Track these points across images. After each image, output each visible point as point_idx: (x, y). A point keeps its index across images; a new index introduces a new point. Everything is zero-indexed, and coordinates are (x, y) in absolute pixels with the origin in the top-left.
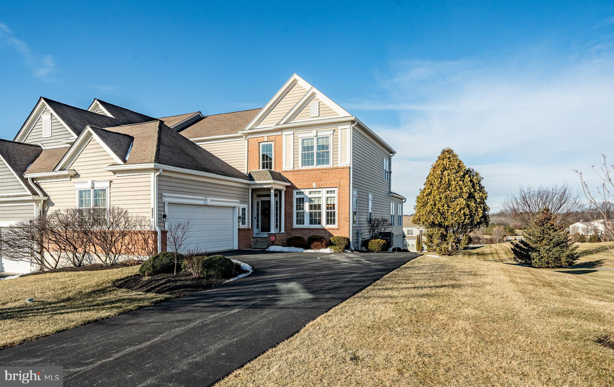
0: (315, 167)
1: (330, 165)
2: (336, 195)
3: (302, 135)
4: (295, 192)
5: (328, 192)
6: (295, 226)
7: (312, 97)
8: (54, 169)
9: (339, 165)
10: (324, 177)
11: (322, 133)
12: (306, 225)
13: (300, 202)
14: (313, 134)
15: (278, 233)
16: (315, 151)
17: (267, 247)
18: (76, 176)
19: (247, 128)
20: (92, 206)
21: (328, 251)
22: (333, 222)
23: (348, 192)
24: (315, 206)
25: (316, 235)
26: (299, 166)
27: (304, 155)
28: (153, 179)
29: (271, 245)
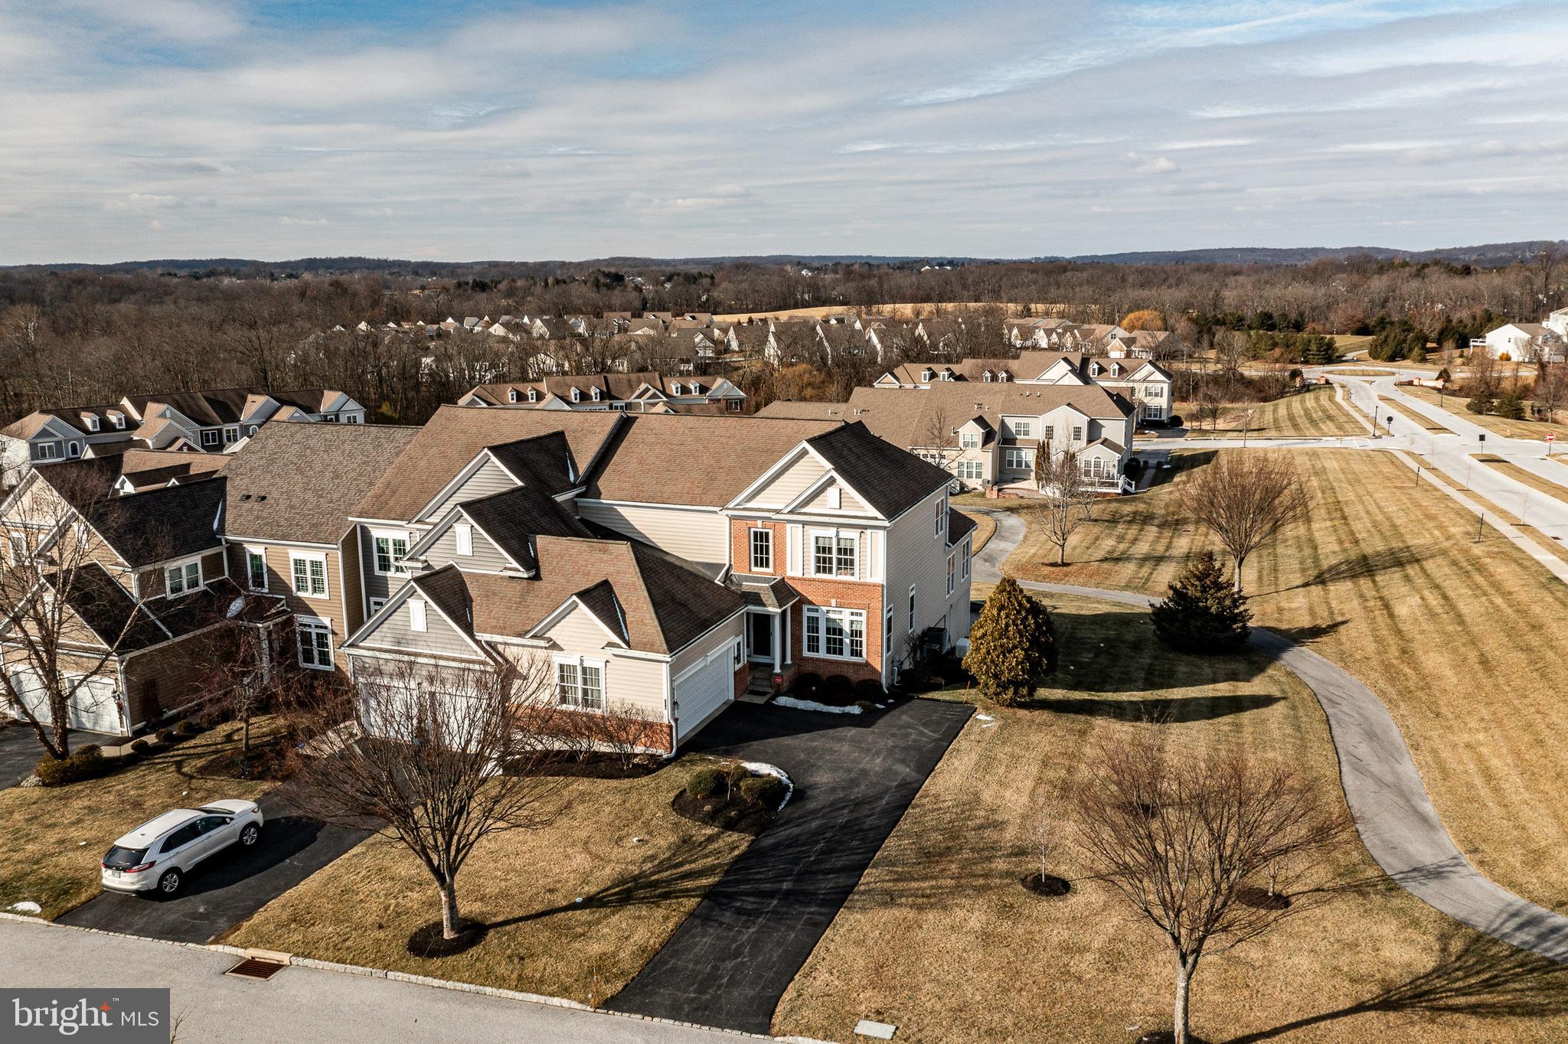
0: (832, 577)
1: (855, 579)
2: (863, 619)
3: (814, 532)
4: (805, 607)
5: (852, 614)
6: (806, 653)
7: (832, 481)
8: (521, 635)
9: (868, 580)
10: (848, 594)
11: (845, 533)
12: (822, 654)
13: (813, 623)
14: (831, 532)
15: (783, 666)
16: (834, 555)
17: (774, 698)
18: (555, 646)
19: (731, 505)
20: (580, 684)
21: (856, 710)
22: (859, 654)
23: (880, 617)
24: (835, 630)
25: (836, 671)
26: (811, 574)
27: (818, 560)
28: (664, 669)
29: (778, 694)
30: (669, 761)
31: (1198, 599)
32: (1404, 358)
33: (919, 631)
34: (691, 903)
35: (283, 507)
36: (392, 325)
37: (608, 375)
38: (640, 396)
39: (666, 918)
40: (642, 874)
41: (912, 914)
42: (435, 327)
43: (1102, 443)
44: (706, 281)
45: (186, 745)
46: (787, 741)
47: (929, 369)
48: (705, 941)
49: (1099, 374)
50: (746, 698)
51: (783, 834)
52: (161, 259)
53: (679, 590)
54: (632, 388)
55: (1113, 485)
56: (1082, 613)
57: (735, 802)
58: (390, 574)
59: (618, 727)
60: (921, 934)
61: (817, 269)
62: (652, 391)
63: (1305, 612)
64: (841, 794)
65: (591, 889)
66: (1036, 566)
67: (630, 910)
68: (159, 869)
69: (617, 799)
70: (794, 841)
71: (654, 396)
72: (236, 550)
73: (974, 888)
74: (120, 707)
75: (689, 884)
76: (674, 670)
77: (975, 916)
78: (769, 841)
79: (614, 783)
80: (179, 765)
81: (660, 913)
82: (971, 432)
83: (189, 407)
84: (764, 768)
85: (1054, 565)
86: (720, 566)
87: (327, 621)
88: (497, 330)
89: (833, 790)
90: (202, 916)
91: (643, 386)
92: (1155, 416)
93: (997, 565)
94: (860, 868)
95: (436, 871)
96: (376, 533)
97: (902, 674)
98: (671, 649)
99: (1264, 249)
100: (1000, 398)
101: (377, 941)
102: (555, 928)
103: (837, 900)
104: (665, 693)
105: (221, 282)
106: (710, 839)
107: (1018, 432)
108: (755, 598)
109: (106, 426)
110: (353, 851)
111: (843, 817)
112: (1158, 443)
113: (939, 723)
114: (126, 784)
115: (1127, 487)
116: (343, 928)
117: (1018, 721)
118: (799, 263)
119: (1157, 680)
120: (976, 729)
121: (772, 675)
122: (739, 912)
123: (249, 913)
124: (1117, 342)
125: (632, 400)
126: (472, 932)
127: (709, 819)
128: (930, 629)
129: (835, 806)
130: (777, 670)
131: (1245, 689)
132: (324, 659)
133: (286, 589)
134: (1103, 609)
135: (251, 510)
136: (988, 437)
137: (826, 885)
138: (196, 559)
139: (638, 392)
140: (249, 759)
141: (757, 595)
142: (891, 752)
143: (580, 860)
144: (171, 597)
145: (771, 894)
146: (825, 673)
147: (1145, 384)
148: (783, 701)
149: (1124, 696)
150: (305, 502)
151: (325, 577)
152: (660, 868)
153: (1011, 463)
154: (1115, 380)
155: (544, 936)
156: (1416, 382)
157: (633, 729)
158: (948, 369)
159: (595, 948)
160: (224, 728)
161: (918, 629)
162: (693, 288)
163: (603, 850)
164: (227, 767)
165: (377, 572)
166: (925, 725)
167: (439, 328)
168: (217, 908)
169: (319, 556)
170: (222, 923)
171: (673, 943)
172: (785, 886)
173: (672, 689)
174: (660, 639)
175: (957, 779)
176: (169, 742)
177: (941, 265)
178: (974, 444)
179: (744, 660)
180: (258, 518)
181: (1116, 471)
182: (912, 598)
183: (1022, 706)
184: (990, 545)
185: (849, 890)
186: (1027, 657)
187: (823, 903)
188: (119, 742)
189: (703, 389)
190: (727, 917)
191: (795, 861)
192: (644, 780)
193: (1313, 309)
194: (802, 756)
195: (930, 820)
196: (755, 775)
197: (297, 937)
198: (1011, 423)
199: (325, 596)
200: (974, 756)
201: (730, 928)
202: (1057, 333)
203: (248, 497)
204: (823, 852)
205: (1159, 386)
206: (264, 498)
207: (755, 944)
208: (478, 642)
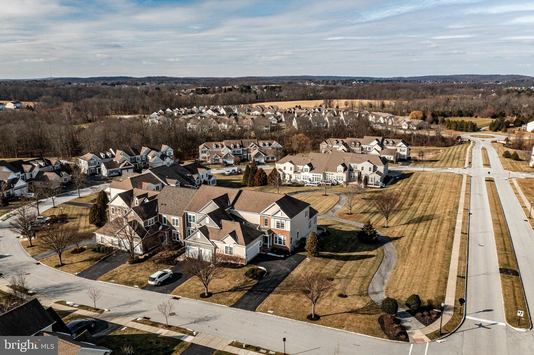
0: (280, 229)
1: (284, 230)
2: (286, 238)
3: (276, 220)
4: (274, 235)
5: (284, 237)
6: (275, 244)
7: (280, 211)
8: (218, 240)
9: (287, 230)
10: (283, 233)
11: (282, 221)
12: (278, 244)
13: (276, 238)
14: (279, 220)
15: (270, 246)
16: (280, 225)
17: (267, 253)
18: (224, 243)
19: (260, 213)
20: (229, 250)
21: (283, 256)
22: (285, 244)
23: (289, 238)
24: (280, 239)
25: (280, 248)
26: (276, 228)
27: (277, 225)
28: (245, 249)
29: (268, 252)
30: (245, 266)
31: (366, 232)
32: (500, 130)
33: (300, 239)
34: (246, 292)
35: (170, 207)
36: (177, 109)
37: (242, 140)
38: (251, 147)
39: (241, 294)
40: (238, 286)
41: (281, 295)
42: (190, 110)
43: (376, 173)
44: (278, 89)
45: (154, 256)
46: (268, 262)
47: (337, 140)
48: (247, 298)
49: (387, 144)
50: (262, 253)
51: (263, 281)
52: (101, 76)
53: (249, 233)
54: (249, 144)
55: (378, 185)
56: (347, 230)
57: (256, 274)
58: (192, 222)
59: (236, 259)
60: (282, 299)
61: (316, 82)
62: (255, 145)
63: (397, 233)
64: (275, 274)
65: (230, 289)
66: (344, 214)
67: (236, 292)
68: (158, 281)
69: (235, 273)
70: (265, 282)
71: (255, 147)
72: (160, 216)
73: (294, 292)
74: (141, 248)
75: (246, 289)
76: (246, 249)
77: (292, 296)
78: (261, 282)
79: (235, 269)
80: (154, 261)
81: (240, 293)
82: (340, 168)
83: (127, 151)
84: (262, 268)
85: (348, 214)
86: (258, 225)
87: (179, 232)
88: (209, 111)
89: (274, 273)
90: (165, 290)
91: (252, 144)
92: (403, 157)
93: (335, 213)
94: (275, 287)
95: (205, 284)
96: (189, 214)
97: (294, 248)
98: (246, 245)
99: (477, 75)
100: (350, 157)
101: (195, 295)
102: (223, 295)
103: (270, 292)
104: (245, 253)
105: (121, 87)
106: (251, 281)
107: (354, 168)
108: (264, 233)
109: (107, 157)
110: (189, 280)
111: (275, 278)
112: (400, 168)
113: (298, 260)
114: (144, 264)
115: (382, 185)
116: (189, 293)
117: (314, 260)
118: (310, 80)
119: (353, 250)
120: (305, 262)
121: (267, 248)
122: (254, 293)
123: (173, 289)
124: (405, 123)
125: (249, 148)
126: (210, 294)
127: (251, 277)
128: (303, 238)
129: (274, 276)
130: (268, 247)
131: (370, 253)
132: (178, 239)
133: (171, 224)
134: (353, 229)
135: (163, 207)
136: (345, 170)
137: (269, 290)
138: (153, 218)
139: (251, 145)
140: (167, 261)
141: (264, 232)
142: (287, 266)
143: (228, 284)
144: (149, 226)
145: (259, 291)
146: (278, 247)
147: (400, 148)
148: (269, 254)
149: (342, 254)
150: (174, 206)
151: (179, 223)
152: (242, 285)
153: (352, 176)
154: (391, 146)
155: (222, 296)
156: (498, 142)
157: (238, 259)
158: (342, 141)
159: (230, 298)
160: (160, 253)
161: (299, 239)
162: (273, 92)
163: (232, 282)
164: (163, 262)
165: (189, 222)
166: (295, 260)
167: (191, 110)
168: (167, 289)
169: (178, 218)
170: (169, 291)
171: (242, 298)
172: (262, 290)
173: (246, 252)
174: (244, 243)
175: (297, 272)
176: (150, 256)
177: (359, 81)
178: (341, 171)
179: (262, 245)
180: (165, 209)
181: (379, 181)
182: (298, 232)
183: (316, 257)
184: (336, 206)
185: (273, 291)
186: (316, 248)
187: (268, 293)
188: (141, 255)
189: (270, 145)
190: (252, 294)
191: (264, 286)
192: (240, 269)
193: (479, 107)
194: (270, 266)
195: (290, 279)
196: (260, 269)
197: (182, 294)
198: (352, 165)
199: (178, 226)
200: (303, 267)
201: (252, 296)
202: (387, 119)
203: (163, 204)
204: (270, 284)
205: (404, 148)
206: (166, 205)
207: (255, 299)
208: (210, 241)
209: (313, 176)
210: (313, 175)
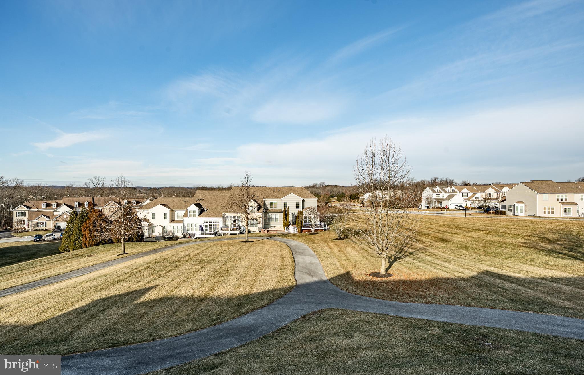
54: (105, 203)
100: (262, 192)
107: (271, 206)
136: (259, 208)
178: (254, 211)
181: (318, 220)
198: (268, 202)
209: (206, 224)
210: (206, 222)
